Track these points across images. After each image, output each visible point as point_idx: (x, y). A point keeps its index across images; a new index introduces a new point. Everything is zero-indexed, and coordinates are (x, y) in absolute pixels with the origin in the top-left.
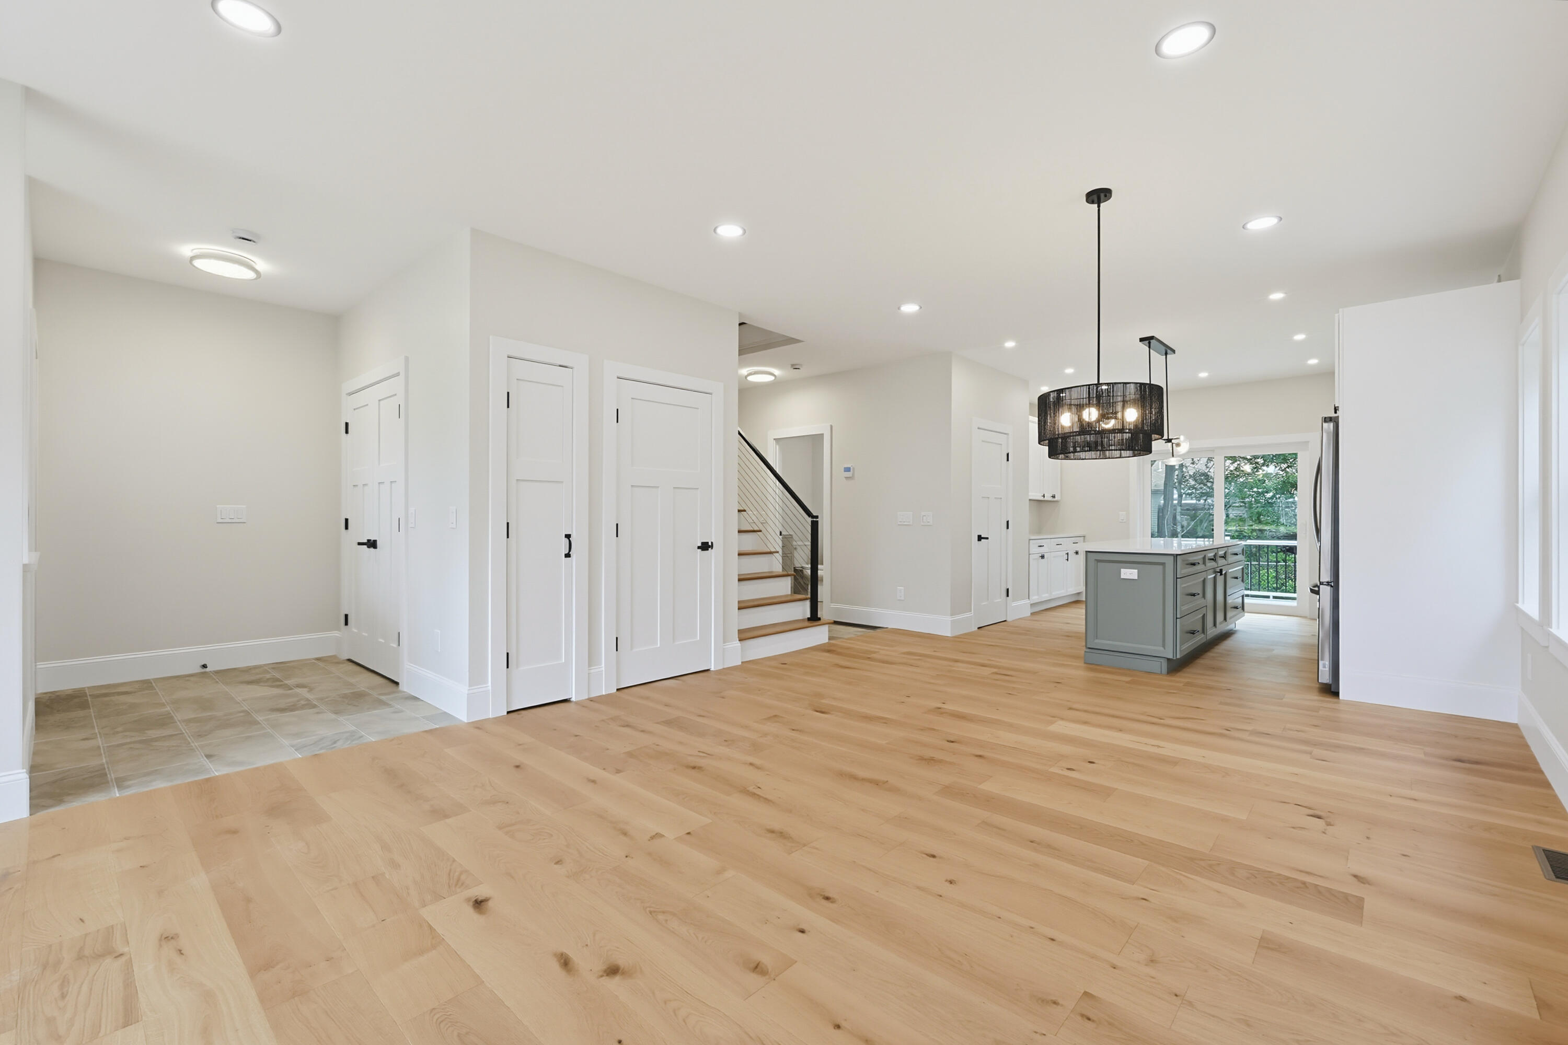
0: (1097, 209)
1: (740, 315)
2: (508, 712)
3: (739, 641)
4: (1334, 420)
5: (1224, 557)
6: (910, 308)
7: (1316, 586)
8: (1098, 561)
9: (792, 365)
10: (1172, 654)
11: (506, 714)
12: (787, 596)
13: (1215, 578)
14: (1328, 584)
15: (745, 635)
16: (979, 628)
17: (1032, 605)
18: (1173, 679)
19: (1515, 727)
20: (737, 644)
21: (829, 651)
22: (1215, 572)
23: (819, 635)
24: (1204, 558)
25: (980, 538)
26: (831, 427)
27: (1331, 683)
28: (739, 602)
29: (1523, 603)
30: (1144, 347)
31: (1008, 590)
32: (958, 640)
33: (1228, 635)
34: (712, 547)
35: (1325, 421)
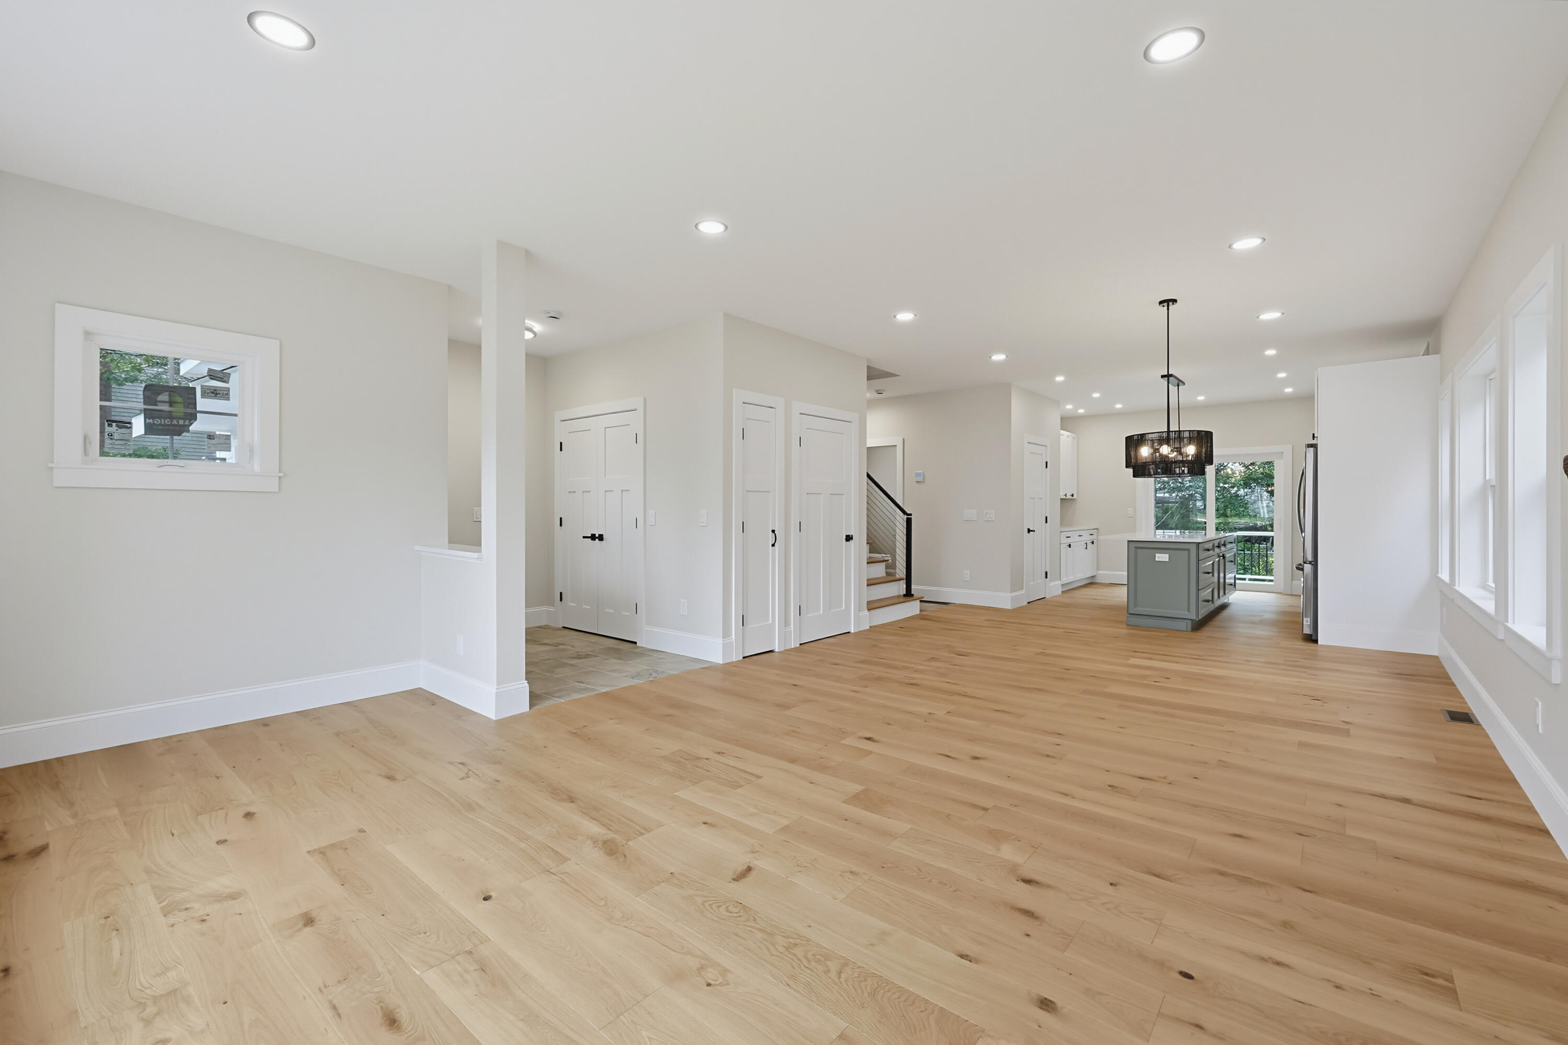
0: (1167, 311)
1: (868, 360)
2: (744, 658)
3: (868, 610)
4: (1314, 446)
5: (1224, 545)
6: (999, 357)
7: (1300, 565)
8: (1137, 548)
9: (877, 391)
10: (1195, 616)
11: (742, 658)
12: (883, 578)
13: (1219, 561)
14: (1310, 563)
15: (872, 606)
16: (1028, 603)
17: (1063, 585)
18: (1197, 634)
19: (1436, 657)
20: (866, 612)
21: (922, 619)
22: (1219, 556)
23: (912, 609)
24: (1213, 545)
25: (1029, 531)
26: (904, 440)
27: (1312, 633)
28: (868, 580)
29: (1442, 573)
30: (1165, 381)
31: (1046, 573)
32: (1017, 611)
33: (1224, 607)
34: (852, 539)
35: (1308, 447)
